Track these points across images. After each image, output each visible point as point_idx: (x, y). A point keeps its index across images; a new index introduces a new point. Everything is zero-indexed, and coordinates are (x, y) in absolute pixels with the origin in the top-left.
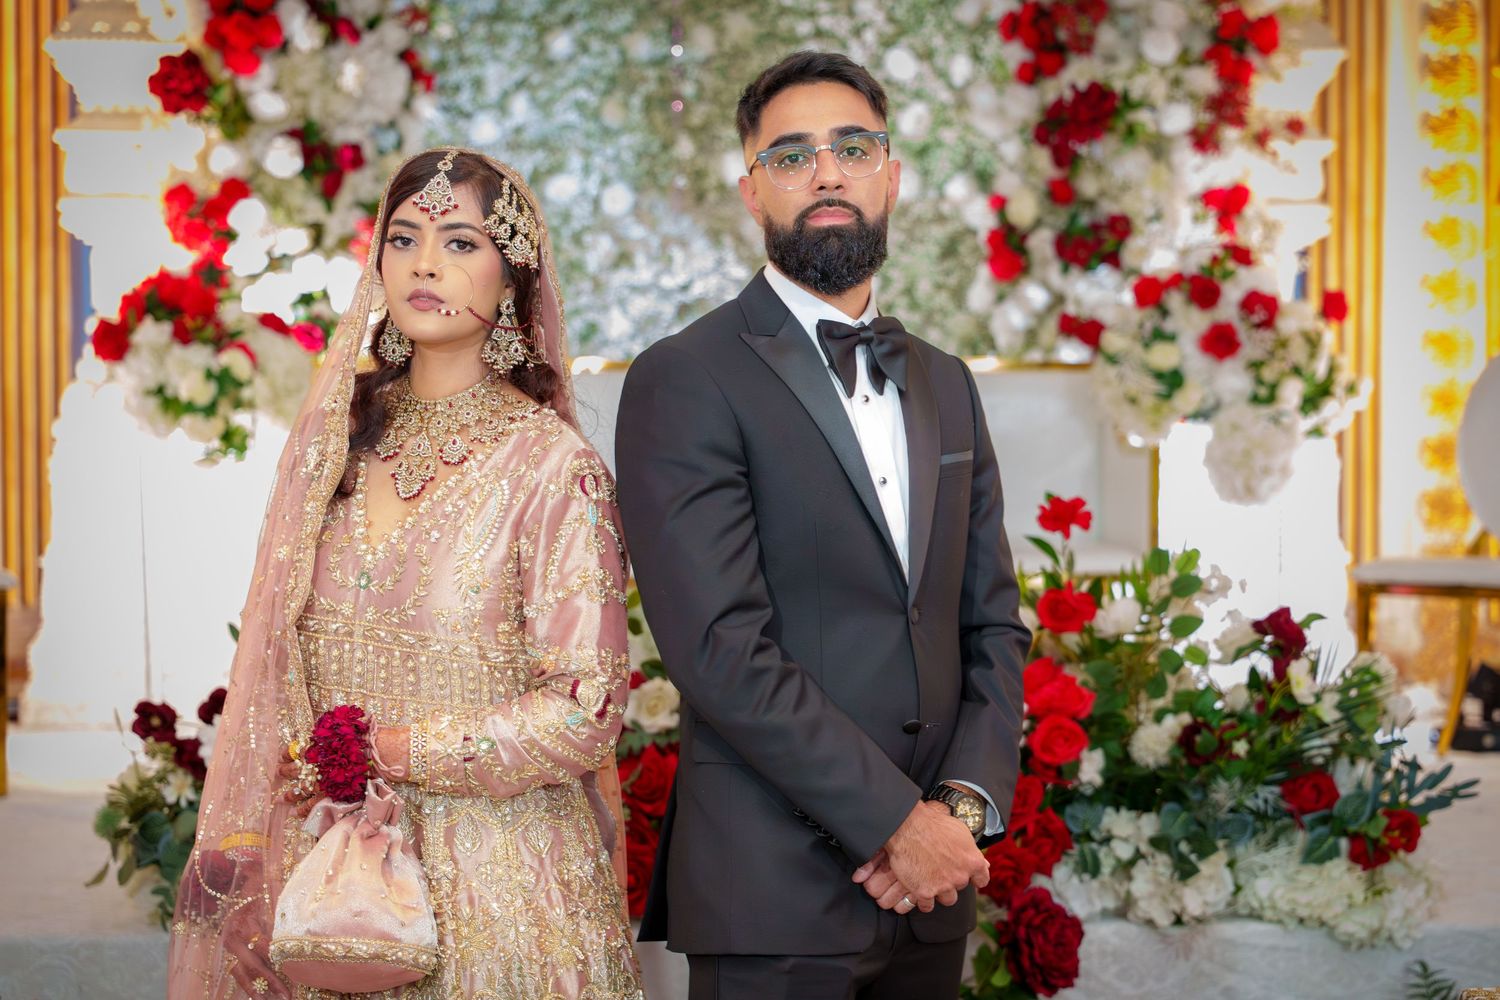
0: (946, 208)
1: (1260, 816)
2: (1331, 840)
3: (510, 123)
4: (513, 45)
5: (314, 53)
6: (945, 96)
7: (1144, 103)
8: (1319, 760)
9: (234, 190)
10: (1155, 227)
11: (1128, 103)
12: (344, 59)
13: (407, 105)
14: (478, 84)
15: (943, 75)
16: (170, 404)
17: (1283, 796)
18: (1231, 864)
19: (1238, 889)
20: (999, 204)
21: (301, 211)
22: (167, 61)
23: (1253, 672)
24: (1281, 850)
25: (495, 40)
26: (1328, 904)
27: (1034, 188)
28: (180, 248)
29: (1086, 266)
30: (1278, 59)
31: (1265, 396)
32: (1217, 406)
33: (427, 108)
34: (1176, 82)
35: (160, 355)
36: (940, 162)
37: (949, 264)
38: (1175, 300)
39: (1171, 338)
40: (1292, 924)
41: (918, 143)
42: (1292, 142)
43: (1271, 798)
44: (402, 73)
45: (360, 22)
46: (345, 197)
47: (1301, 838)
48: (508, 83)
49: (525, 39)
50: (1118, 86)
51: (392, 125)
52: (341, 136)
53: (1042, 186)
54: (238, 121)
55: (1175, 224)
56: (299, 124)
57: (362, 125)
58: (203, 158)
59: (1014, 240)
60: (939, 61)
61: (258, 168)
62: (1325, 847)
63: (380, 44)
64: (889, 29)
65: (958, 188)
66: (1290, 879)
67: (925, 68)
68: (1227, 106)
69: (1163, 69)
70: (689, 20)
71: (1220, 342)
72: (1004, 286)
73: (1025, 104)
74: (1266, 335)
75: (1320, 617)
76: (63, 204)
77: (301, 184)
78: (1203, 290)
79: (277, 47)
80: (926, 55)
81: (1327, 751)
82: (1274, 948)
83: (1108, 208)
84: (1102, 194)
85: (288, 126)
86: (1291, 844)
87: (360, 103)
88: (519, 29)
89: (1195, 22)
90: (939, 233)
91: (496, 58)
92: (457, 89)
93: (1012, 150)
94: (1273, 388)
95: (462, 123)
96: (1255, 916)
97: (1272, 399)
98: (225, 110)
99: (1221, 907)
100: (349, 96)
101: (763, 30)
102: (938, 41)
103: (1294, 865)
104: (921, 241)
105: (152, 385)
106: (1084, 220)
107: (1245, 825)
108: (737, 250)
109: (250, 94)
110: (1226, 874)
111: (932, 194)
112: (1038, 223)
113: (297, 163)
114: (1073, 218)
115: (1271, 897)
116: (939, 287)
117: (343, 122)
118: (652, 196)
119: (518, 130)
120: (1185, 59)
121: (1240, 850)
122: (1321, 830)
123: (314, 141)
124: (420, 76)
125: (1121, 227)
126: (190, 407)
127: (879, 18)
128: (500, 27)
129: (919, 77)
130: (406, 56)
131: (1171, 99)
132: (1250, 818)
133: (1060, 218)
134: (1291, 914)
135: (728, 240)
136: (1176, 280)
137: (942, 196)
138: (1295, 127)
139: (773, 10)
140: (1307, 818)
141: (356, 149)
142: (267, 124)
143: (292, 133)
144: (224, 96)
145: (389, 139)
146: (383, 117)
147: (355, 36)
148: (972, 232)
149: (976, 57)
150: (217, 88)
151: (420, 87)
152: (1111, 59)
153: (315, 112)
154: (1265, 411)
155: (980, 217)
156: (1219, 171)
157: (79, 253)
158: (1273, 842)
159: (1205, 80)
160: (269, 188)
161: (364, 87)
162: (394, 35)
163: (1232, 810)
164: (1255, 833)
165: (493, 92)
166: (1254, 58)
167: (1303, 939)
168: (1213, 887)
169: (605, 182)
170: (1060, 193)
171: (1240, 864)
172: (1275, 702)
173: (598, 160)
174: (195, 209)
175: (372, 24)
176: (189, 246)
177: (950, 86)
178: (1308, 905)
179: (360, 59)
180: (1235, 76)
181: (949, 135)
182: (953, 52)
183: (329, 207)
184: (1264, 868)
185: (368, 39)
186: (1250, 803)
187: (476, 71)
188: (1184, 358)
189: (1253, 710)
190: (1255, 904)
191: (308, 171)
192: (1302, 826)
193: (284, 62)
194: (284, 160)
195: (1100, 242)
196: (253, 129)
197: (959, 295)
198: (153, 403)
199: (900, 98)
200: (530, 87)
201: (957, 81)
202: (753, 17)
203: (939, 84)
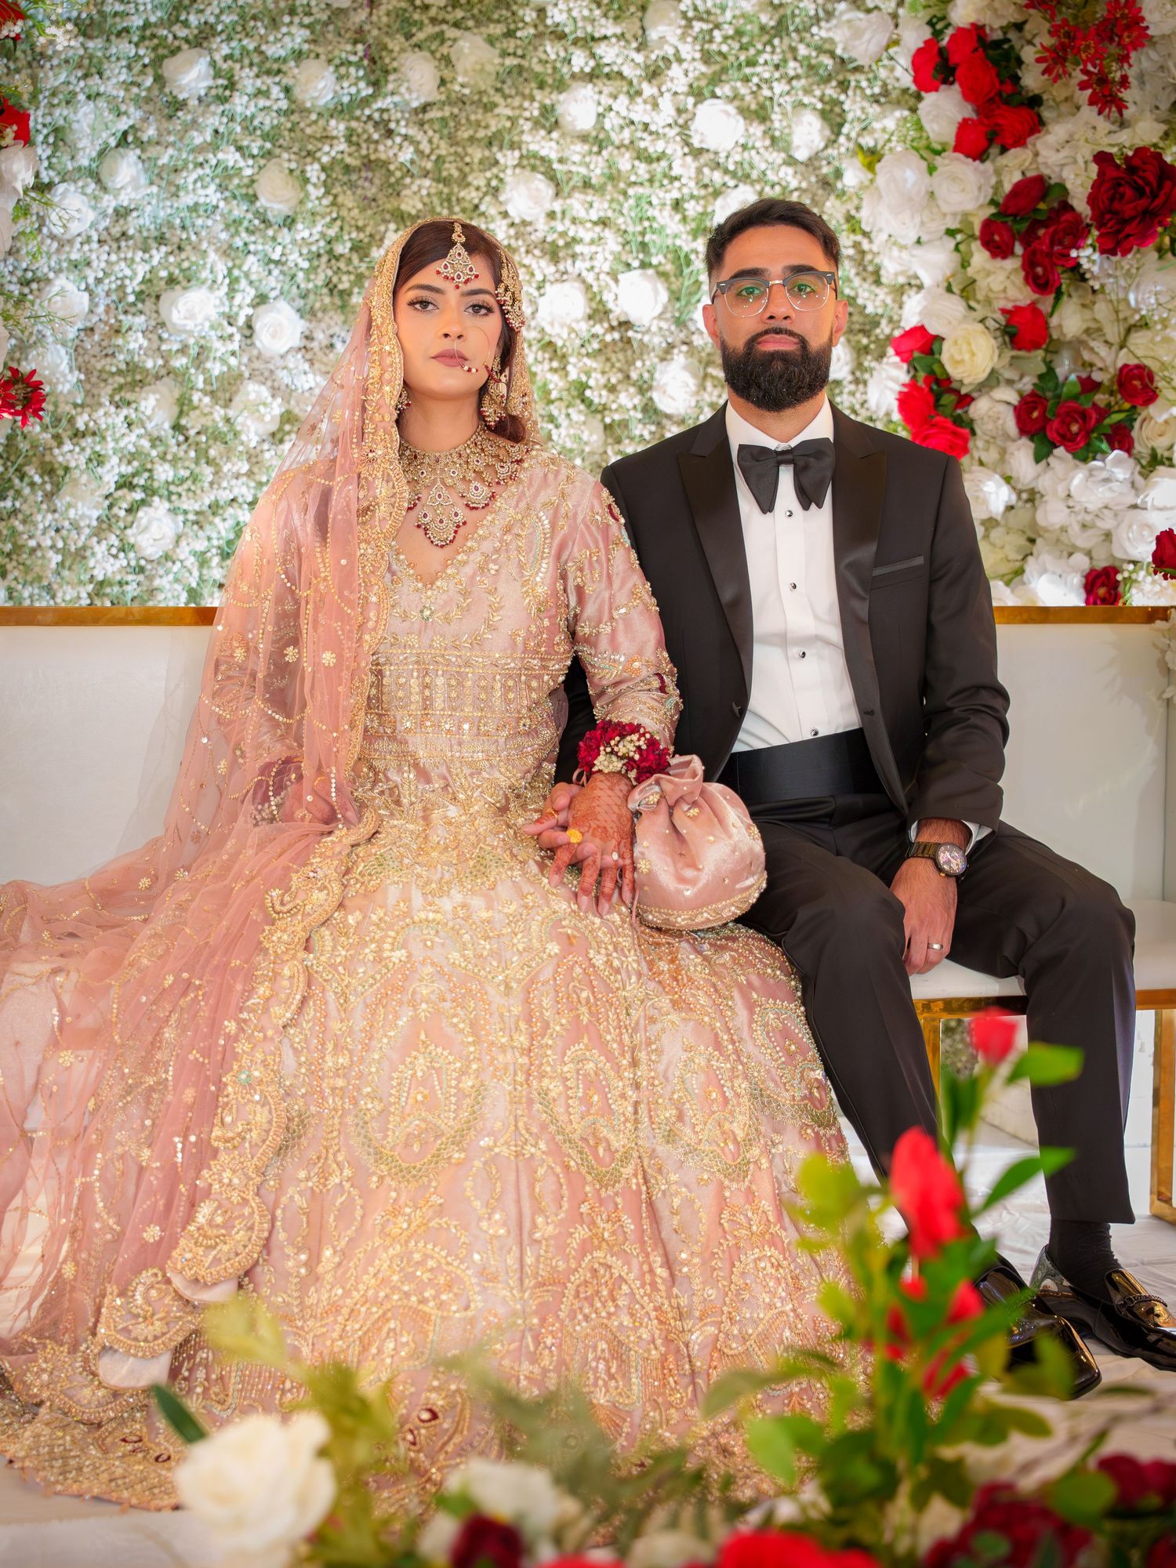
3: (109, 203)
4: (118, 74)
15: (781, 143)
25: (91, 68)
27: (985, 322)
29: (1083, 450)
48: (108, 135)
53: (998, 319)
60: (775, 121)
64: (702, 68)
67: (757, 129)
70: (396, 43)
73: (968, 188)
80: (759, 114)
84: (1096, 334)
88: (125, 48)
93: (933, 259)
102: (774, 90)
106: (1065, 376)
112: (990, 378)
114: (1046, 371)
118: (333, 324)
119: (121, 213)
125: (1134, 386)
127: (688, 50)
129: (744, 143)
133: (1027, 370)
149: (833, 117)
165: (83, 151)
169: (261, 299)
170: (1026, 330)
173: (251, 263)
177: (791, 161)
182: (796, 107)
195: (1097, 412)
199: (717, 177)
200: (141, 144)
201: (802, 155)
202: (491, 41)
203: (778, 157)
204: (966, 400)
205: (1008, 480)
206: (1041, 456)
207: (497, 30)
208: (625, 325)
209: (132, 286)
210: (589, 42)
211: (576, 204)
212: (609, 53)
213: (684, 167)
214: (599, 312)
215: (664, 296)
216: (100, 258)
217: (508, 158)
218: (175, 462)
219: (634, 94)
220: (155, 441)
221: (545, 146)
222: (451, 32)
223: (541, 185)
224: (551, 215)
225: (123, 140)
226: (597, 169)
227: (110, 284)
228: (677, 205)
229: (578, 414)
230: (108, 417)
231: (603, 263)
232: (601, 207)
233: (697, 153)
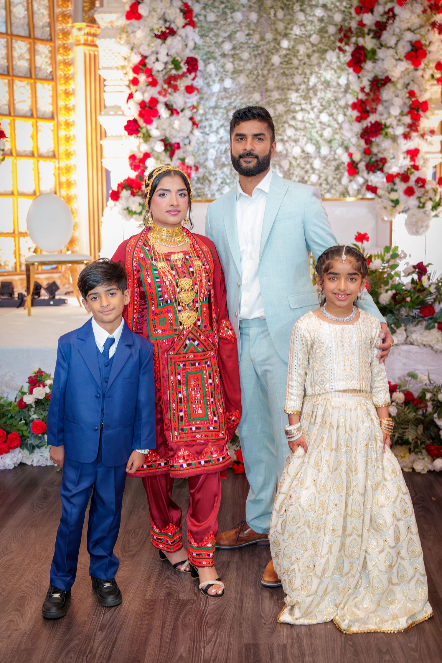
0: (336, 157)
1: (414, 318)
2: (433, 324)
3: (219, 136)
4: (220, 115)
5: (167, 118)
6: (336, 126)
7: (391, 126)
8: (430, 303)
9: (147, 156)
10: (393, 160)
11: (386, 127)
12: (175, 120)
13: (191, 132)
14: (211, 126)
15: (336, 120)
16: (130, 212)
17: (420, 312)
18: (406, 330)
19: (407, 337)
20: (350, 155)
21: (164, 161)
22: (129, 122)
23: (413, 279)
24: (419, 327)
25: (215, 114)
26: (432, 341)
27: (360, 151)
28: (133, 171)
29: (374, 172)
30: (428, 113)
31: (422, 206)
32: (408, 209)
33: (197, 133)
34: (399, 120)
35: (127, 199)
36: (335, 144)
37: (337, 172)
38: (397, 180)
39: (396, 191)
40: (422, 346)
41: (329, 139)
42: (431, 136)
43: (417, 313)
44: (190, 123)
45: (179, 110)
46: (175, 157)
47: (425, 323)
48: (218, 126)
49: (223, 113)
50: (383, 122)
51: (188, 137)
52: (174, 141)
53: (362, 150)
54: (147, 137)
55: (399, 160)
56: (163, 138)
57: (180, 138)
58: (139, 147)
59: (354, 165)
60: (335, 116)
61: (153, 150)
62: (431, 326)
63: (184, 116)
64: (321, 108)
65: (340, 151)
66: (421, 334)
67: (331, 118)
68: (413, 127)
69: (396, 117)
71: (409, 192)
72: (352, 178)
73: (358, 128)
74: (422, 189)
75: (431, 264)
76: (103, 160)
77: (164, 153)
78: (405, 178)
79: (157, 118)
80: (331, 115)
81: (432, 300)
82: (417, 352)
83: (380, 156)
84: (379, 152)
85: (160, 138)
86: (422, 325)
87: (179, 132)
88: (222, 110)
89: (405, 104)
90: (334, 163)
91: (216, 119)
92: (205, 127)
93: (354, 140)
94: (424, 204)
95: (206, 137)
96: (412, 344)
97: (423, 207)
98: (144, 134)
99: (403, 341)
100: (176, 130)
101: (287, 109)
102: (334, 111)
103: (422, 331)
104: (330, 166)
105: (126, 207)
106: (374, 159)
107: (409, 320)
108: (279, 169)
109: (151, 130)
110: (404, 333)
111: (333, 153)
112: (361, 160)
113: (163, 148)
114: (371, 159)
115: (416, 339)
116: (334, 178)
117: (175, 137)
119: (221, 138)
120: (402, 114)
121: (408, 326)
122: (430, 321)
123: (167, 142)
124: (194, 124)
125: (384, 161)
126: (135, 213)
127: (319, 105)
128: (216, 110)
129: (329, 121)
130: (191, 119)
131: (398, 125)
132: (411, 318)
133: (367, 158)
134: (422, 344)
135: (277, 167)
136: (398, 175)
137: (335, 153)
138: (432, 132)
139: (289, 103)
140: (426, 318)
141: (178, 144)
142: (155, 138)
143: (162, 140)
144: (144, 130)
145: (187, 141)
146: (185, 136)
147: (178, 113)
148: (344, 163)
149: (345, 115)
150: (142, 128)
151: (195, 127)
152: (381, 115)
153: (168, 135)
154: (421, 210)
155: (346, 159)
156: (411, 145)
157: (108, 173)
158: (417, 324)
159: (408, 120)
160: (156, 155)
161: (180, 127)
162: (188, 113)
163: (406, 316)
164: (412, 322)
165: (214, 128)
166: (421, 113)
167: (425, 350)
168: (400, 336)
170: (367, 152)
171: (408, 330)
172: (418, 287)
174: (137, 161)
175: (182, 111)
176: (135, 170)
177: (338, 123)
178: (426, 341)
179: (179, 120)
180: (416, 118)
181: (337, 137)
182: (338, 113)
183: (171, 160)
184: (415, 331)
185: (181, 114)
186: (411, 314)
187: (210, 122)
188: (399, 196)
189: (412, 290)
190: (412, 341)
191: (166, 150)
192: (425, 320)
193: (159, 121)
194: (159, 147)
195: (378, 165)
196: (151, 139)
197: (340, 180)
198: (126, 212)
199: (324, 127)
200: (225, 126)
201: (340, 122)
202: (284, 105)
203: (335, 122)
204: (357, 164)
205: (363, 177)
206: (368, 173)
207: (284, 103)
208: (308, 154)
209: (223, 151)
210: (300, 104)
211: (298, 133)
212: (304, 106)
213: (318, 125)
214: (303, 151)
215: (314, 148)
216: (217, 146)
217: (286, 125)
218: (230, 179)
219: (309, 113)
220: (227, 176)
221: (293, 123)
222: (277, 104)
223: (293, 130)
224: (295, 135)
225: (221, 126)
226: (301, 126)
227: (219, 150)
228: (317, 132)
229: (299, 169)
230: (218, 172)
231: (304, 143)
232: (303, 133)
233: (320, 123)
